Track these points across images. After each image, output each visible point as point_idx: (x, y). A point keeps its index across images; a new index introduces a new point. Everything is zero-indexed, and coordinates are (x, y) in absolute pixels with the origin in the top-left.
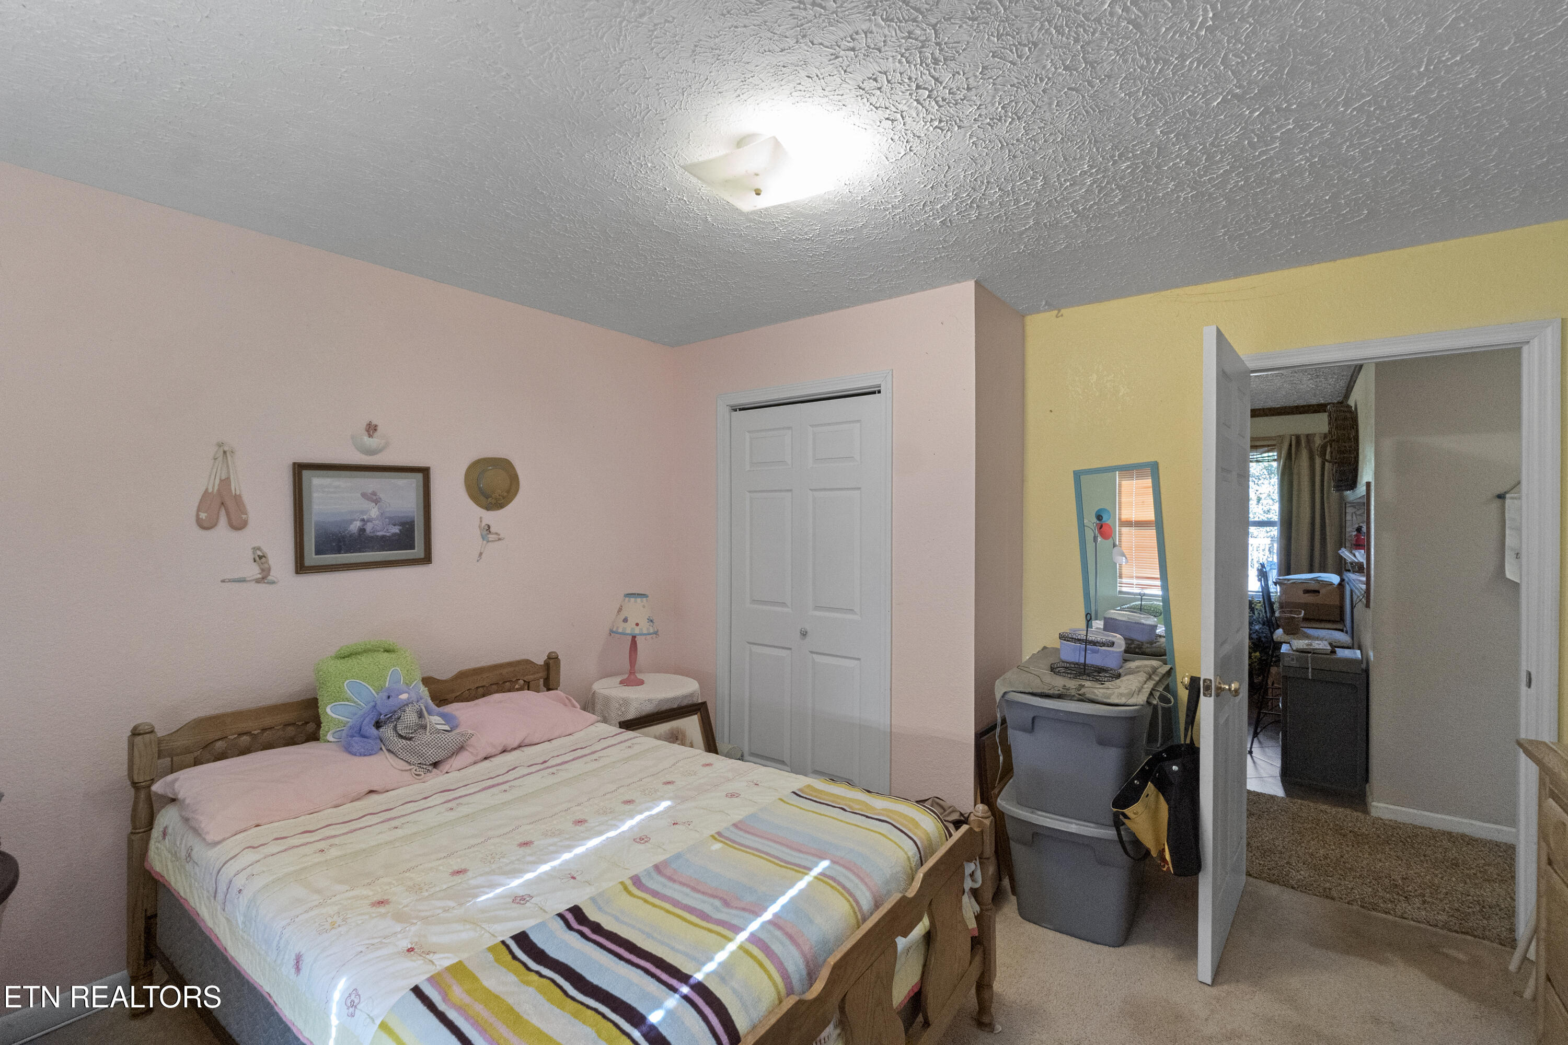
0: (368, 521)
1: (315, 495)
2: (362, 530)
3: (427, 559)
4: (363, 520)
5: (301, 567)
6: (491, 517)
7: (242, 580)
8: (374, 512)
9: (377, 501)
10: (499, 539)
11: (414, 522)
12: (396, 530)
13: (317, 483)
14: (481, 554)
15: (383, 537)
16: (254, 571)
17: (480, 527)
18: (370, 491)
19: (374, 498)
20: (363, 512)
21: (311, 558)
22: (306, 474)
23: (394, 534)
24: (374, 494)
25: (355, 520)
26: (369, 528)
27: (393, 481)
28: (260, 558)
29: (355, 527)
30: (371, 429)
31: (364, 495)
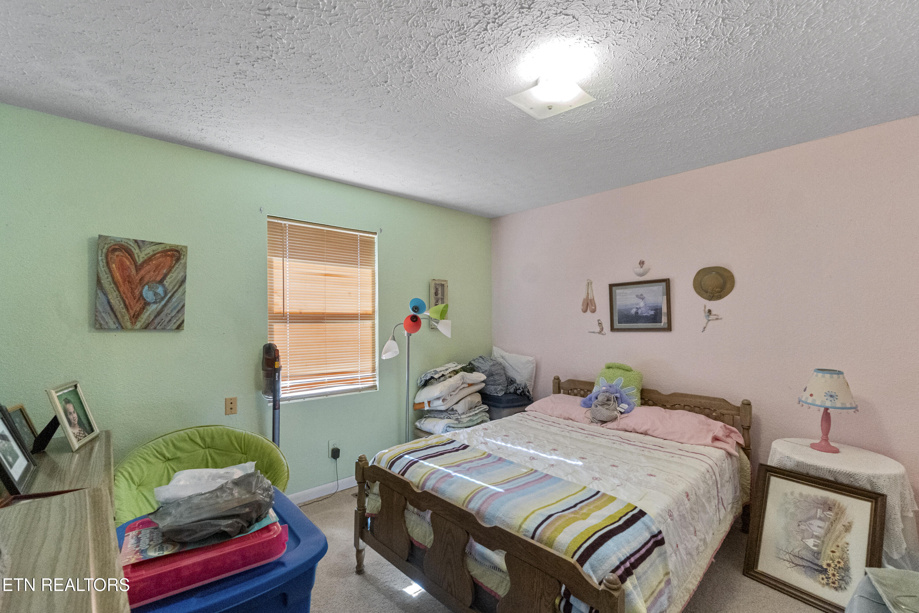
0: (640, 308)
1: (617, 297)
2: (637, 313)
3: (669, 328)
4: (637, 308)
5: (613, 329)
6: (713, 305)
7: (594, 332)
8: (642, 304)
9: (643, 299)
10: (717, 319)
11: (662, 308)
12: (652, 312)
13: (618, 291)
14: (705, 328)
15: (646, 316)
16: (598, 329)
17: (705, 310)
18: (640, 294)
19: (641, 297)
20: (637, 304)
21: (617, 325)
22: (614, 288)
23: (652, 315)
24: (642, 295)
25: (633, 308)
26: (640, 311)
27: (651, 288)
28: (600, 324)
29: (633, 311)
30: (642, 263)
31: (637, 296)
